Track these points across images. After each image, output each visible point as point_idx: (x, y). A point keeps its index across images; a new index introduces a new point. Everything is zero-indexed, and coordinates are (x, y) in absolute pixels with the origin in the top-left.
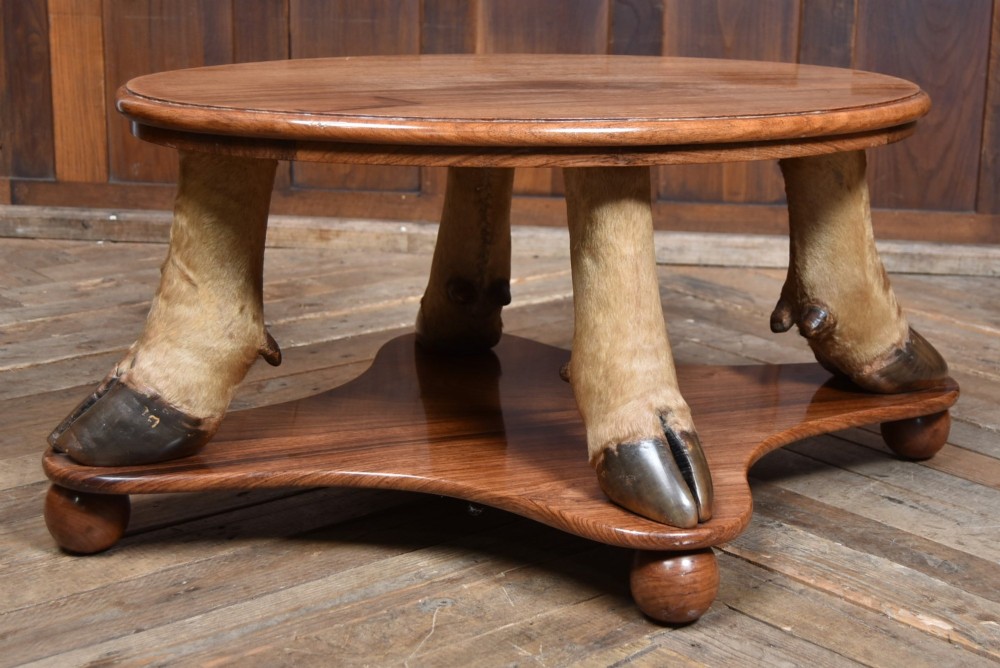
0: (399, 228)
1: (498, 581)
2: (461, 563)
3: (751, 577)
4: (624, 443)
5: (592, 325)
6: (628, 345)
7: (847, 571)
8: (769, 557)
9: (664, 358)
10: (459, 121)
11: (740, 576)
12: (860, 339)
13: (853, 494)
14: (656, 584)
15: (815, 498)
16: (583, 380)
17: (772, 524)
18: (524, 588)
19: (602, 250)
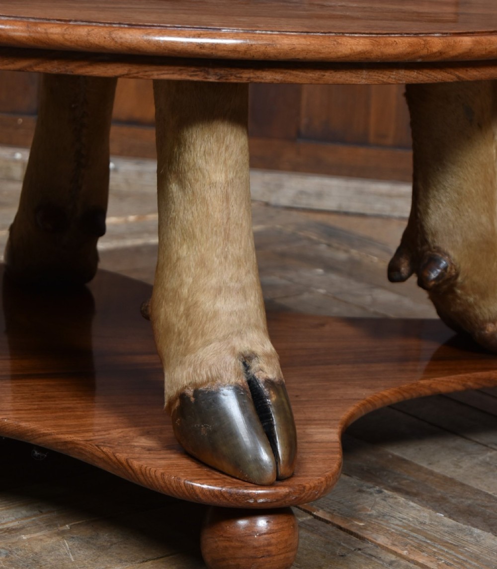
0: (13, 154)
1: (62, 534)
2: (24, 512)
3: (339, 545)
4: (201, 388)
5: (175, 258)
6: (213, 281)
7: (445, 543)
8: (362, 524)
9: (253, 298)
10: (31, 20)
11: (329, 543)
12: (484, 295)
13: (466, 463)
14: (227, 544)
15: (424, 465)
16: (162, 317)
17: (371, 490)
18: (88, 542)
19: (190, 175)
